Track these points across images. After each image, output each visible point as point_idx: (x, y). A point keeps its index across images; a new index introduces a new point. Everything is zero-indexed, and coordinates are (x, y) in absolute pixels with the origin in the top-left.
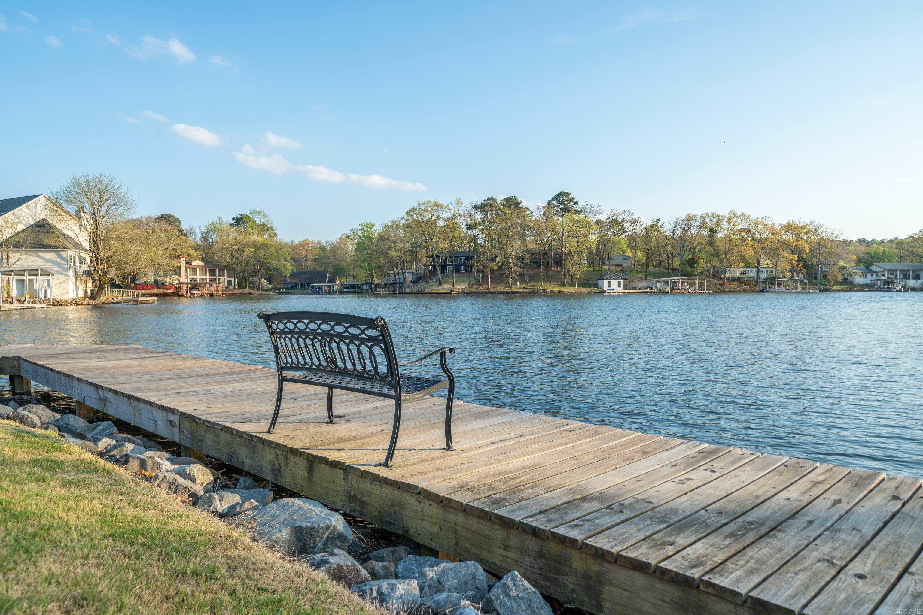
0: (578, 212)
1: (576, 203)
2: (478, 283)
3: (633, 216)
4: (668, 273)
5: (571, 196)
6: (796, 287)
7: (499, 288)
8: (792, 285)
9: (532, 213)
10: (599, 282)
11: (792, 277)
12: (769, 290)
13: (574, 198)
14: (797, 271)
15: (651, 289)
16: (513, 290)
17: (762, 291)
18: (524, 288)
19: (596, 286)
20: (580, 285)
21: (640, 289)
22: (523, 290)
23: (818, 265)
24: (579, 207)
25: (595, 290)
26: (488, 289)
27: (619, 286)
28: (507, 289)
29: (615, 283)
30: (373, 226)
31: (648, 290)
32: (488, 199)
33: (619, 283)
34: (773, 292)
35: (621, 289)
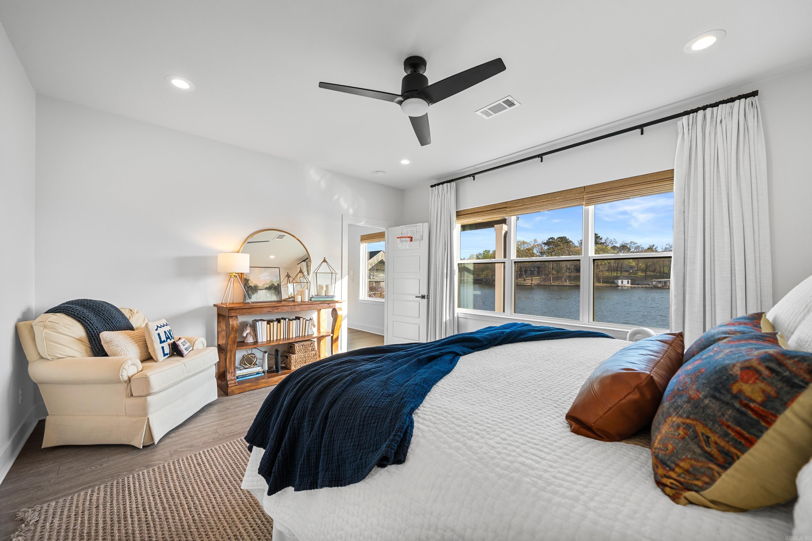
0: (602, 243)
1: (601, 239)
2: (544, 280)
3: (637, 245)
5: (598, 235)
7: (556, 283)
9: (573, 243)
10: (616, 281)
13: (600, 236)
15: (649, 285)
18: (571, 283)
19: (613, 283)
20: (603, 282)
21: (641, 285)
22: (570, 284)
24: (603, 241)
25: (613, 285)
26: (551, 283)
27: (628, 283)
28: (561, 284)
29: (625, 282)
30: (489, 251)
31: (647, 286)
32: (551, 238)
35: (629, 285)
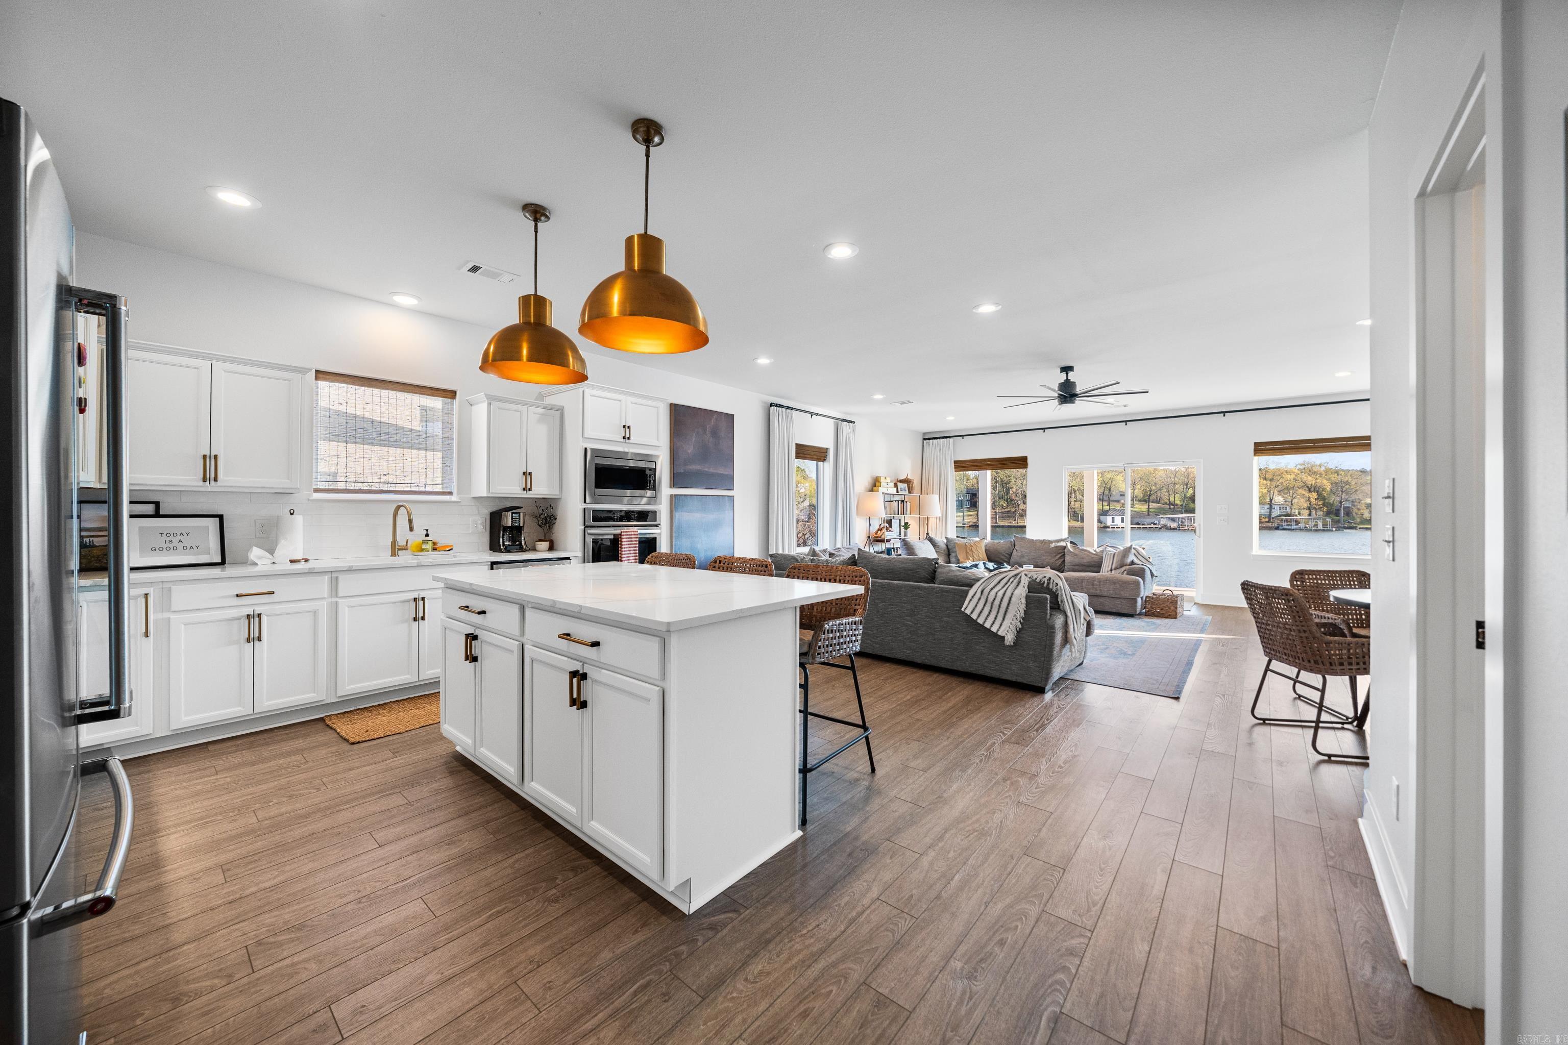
4: (1170, 508)
6: (1316, 525)
8: (1311, 524)
11: (1310, 515)
12: (1285, 527)
14: (1316, 509)
16: (1019, 524)
17: (1277, 528)
23: (1341, 502)
33: (1122, 519)
34: (1290, 530)
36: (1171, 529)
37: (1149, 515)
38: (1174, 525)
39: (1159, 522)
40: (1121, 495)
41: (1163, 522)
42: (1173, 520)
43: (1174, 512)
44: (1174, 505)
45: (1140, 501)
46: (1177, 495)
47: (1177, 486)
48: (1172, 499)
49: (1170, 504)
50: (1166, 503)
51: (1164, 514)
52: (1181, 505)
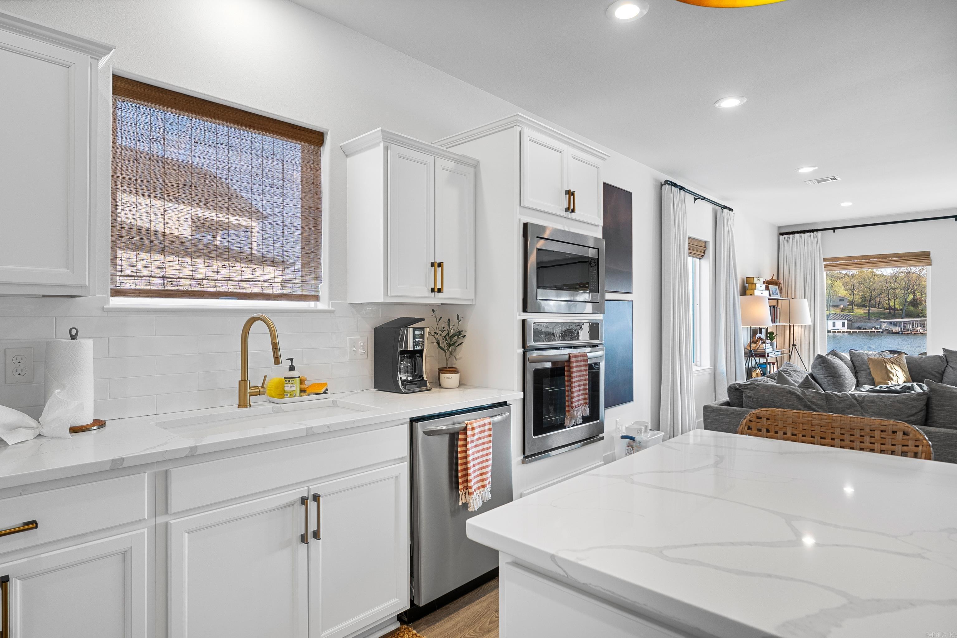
4: (890, 313)
33: (844, 323)
36: (893, 333)
37: (869, 319)
38: (895, 329)
39: (881, 326)
40: (840, 300)
41: (884, 326)
42: (895, 324)
43: (894, 316)
44: (895, 309)
45: (857, 305)
46: (897, 300)
47: (897, 291)
48: (892, 304)
49: (890, 308)
50: (884, 308)
51: (884, 318)
52: (901, 310)
